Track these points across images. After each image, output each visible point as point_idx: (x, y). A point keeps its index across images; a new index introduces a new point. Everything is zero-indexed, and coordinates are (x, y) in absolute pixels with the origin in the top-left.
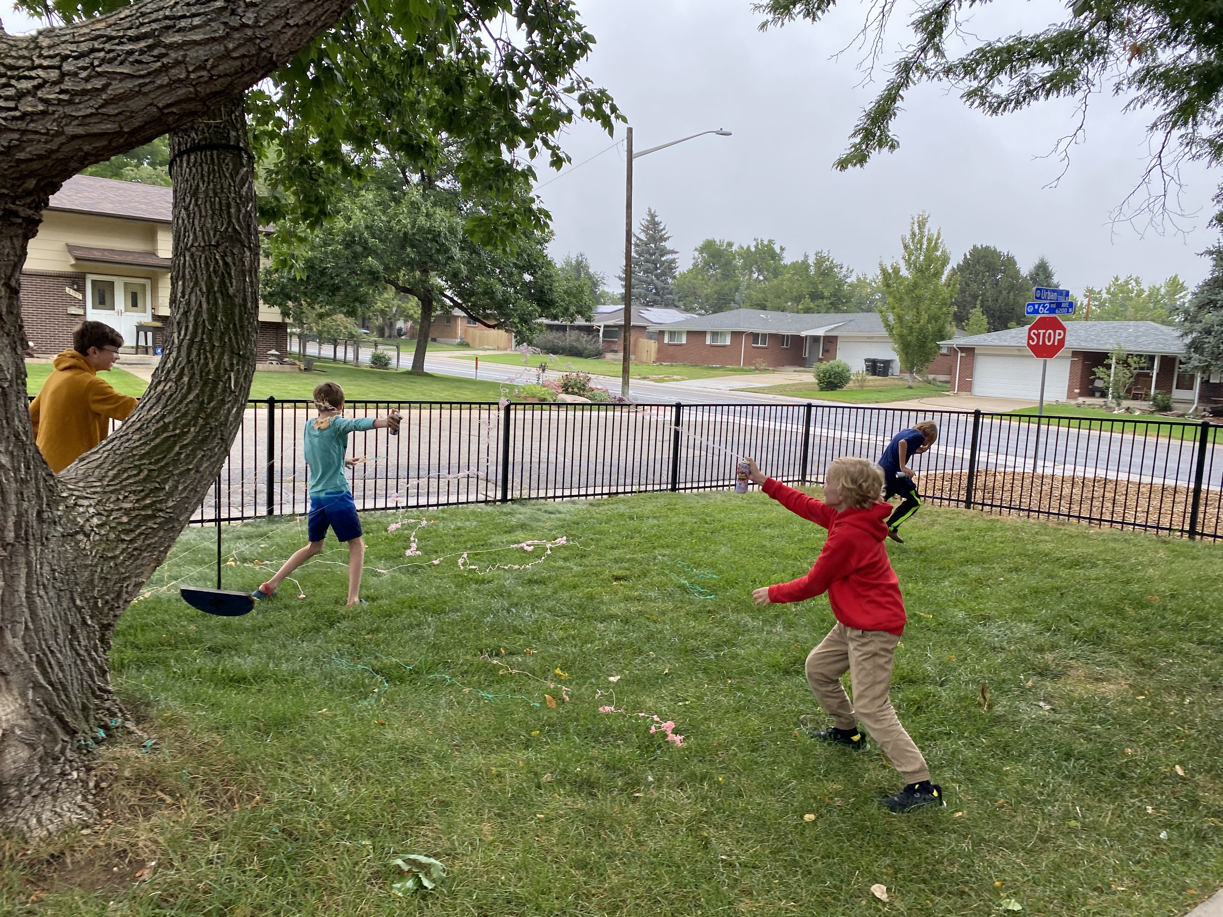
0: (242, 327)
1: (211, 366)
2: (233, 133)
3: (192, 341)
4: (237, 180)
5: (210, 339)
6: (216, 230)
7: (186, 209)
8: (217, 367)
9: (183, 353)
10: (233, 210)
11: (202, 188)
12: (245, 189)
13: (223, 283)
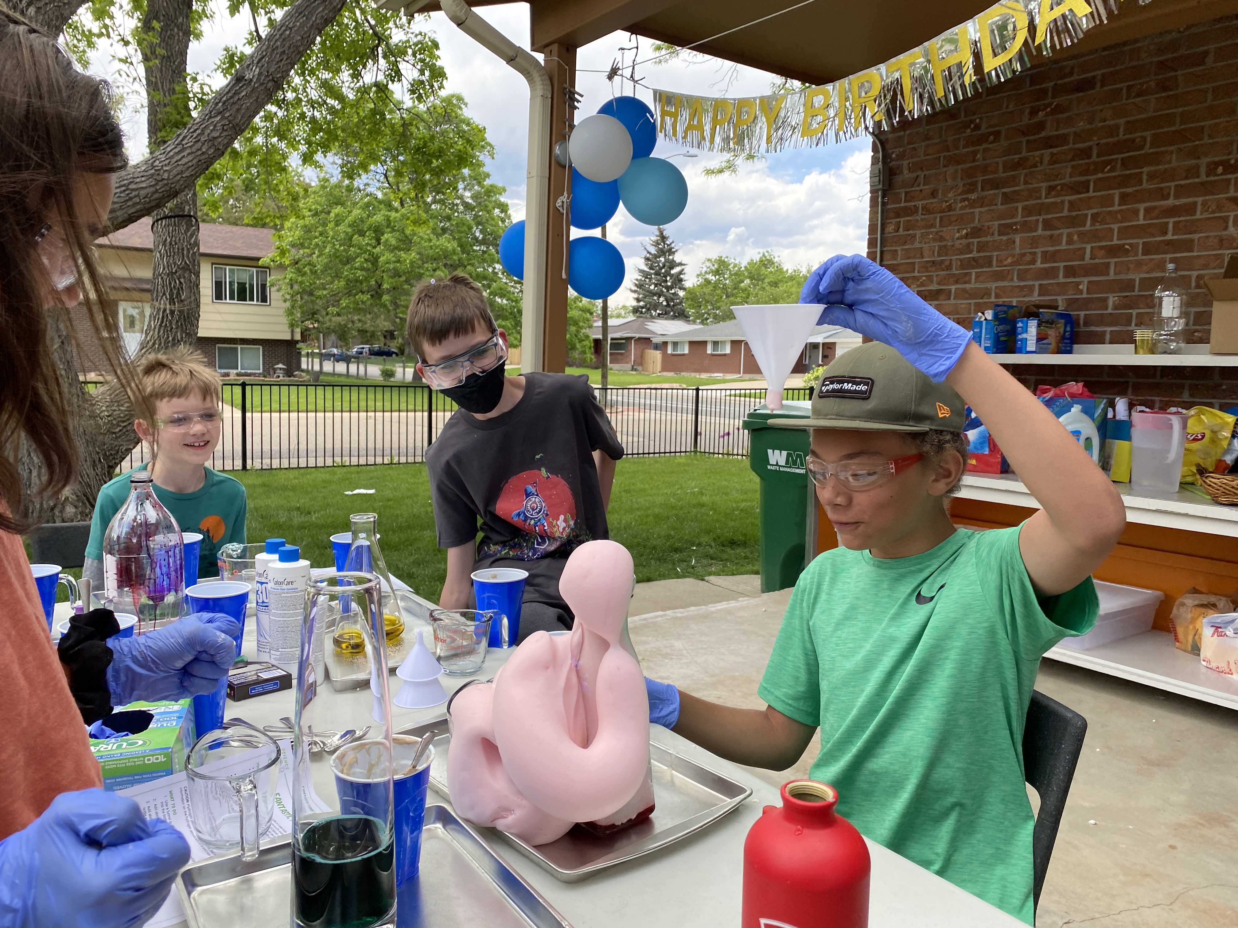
0: (188, 317)
1: (170, 339)
2: (187, 208)
3: (161, 325)
4: (189, 234)
5: (171, 324)
6: (175, 264)
7: (160, 252)
8: (173, 339)
9: (156, 333)
10: (185, 252)
11: (169, 240)
12: (193, 240)
13: (178, 294)
